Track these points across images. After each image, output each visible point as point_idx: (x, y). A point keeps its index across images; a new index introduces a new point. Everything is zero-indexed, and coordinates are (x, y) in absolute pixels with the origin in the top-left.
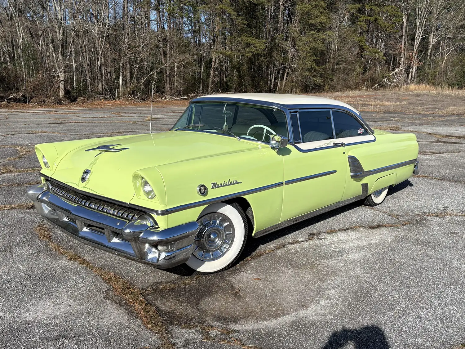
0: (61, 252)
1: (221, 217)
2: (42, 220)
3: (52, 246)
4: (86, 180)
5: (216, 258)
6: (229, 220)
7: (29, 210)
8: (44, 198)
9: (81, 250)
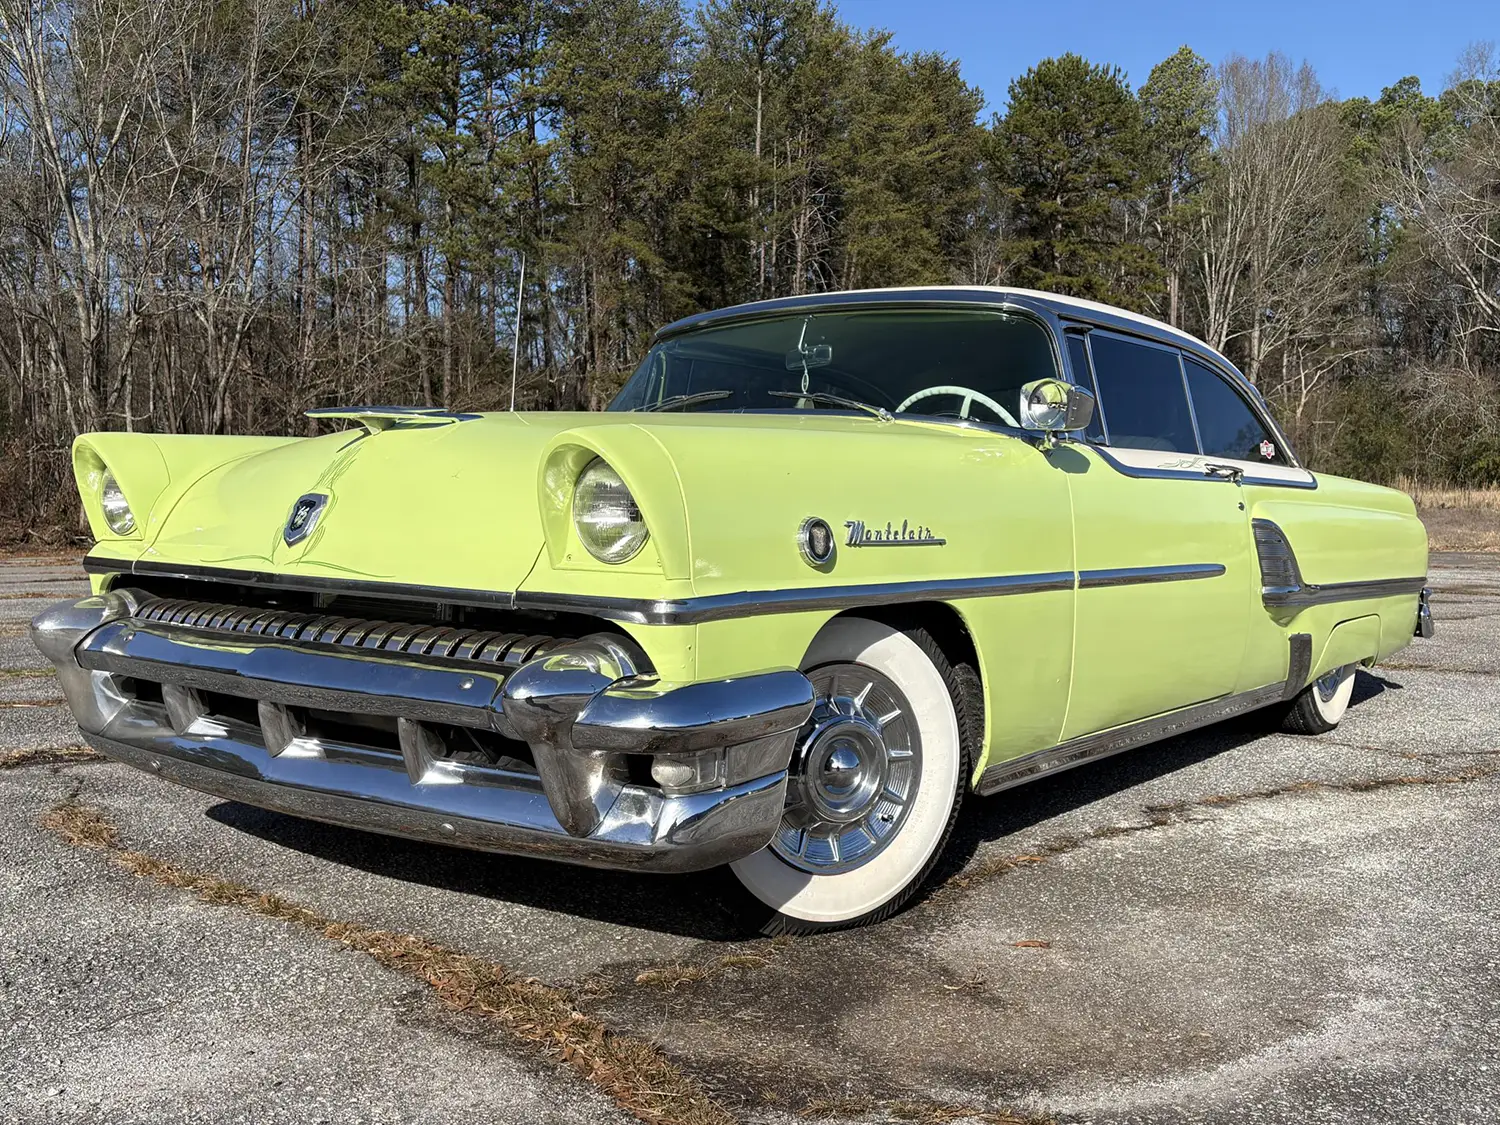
0: (168, 880)
1: (870, 685)
2: (67, 796)
3: (124, 861)
4: (304, 537)
5: (853, 860)
6: (902, 701)
8: (105, 649)
9: (255, 872)
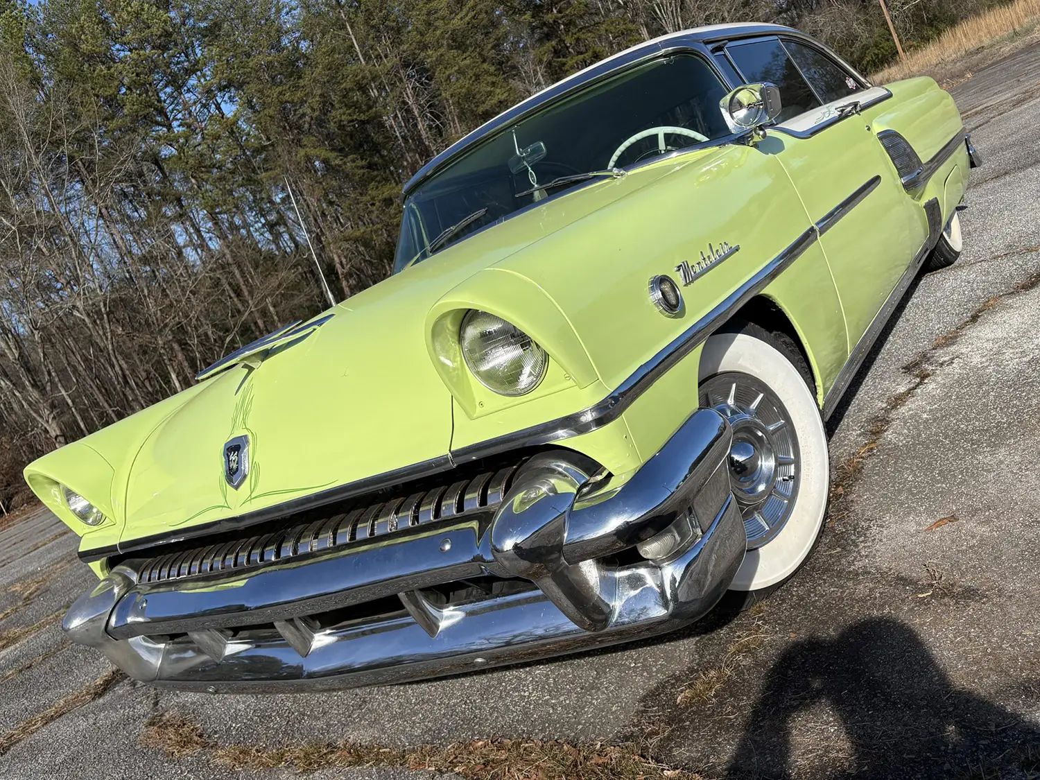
0: (263, 764)
1: (734, 385)
2: (151, 706)
3: (222, 759)
4: (245, 476)
5: (778, 523)
6: (763, 387)
7: (101, 701)
8: (130, 620)
9: (320, 724)
